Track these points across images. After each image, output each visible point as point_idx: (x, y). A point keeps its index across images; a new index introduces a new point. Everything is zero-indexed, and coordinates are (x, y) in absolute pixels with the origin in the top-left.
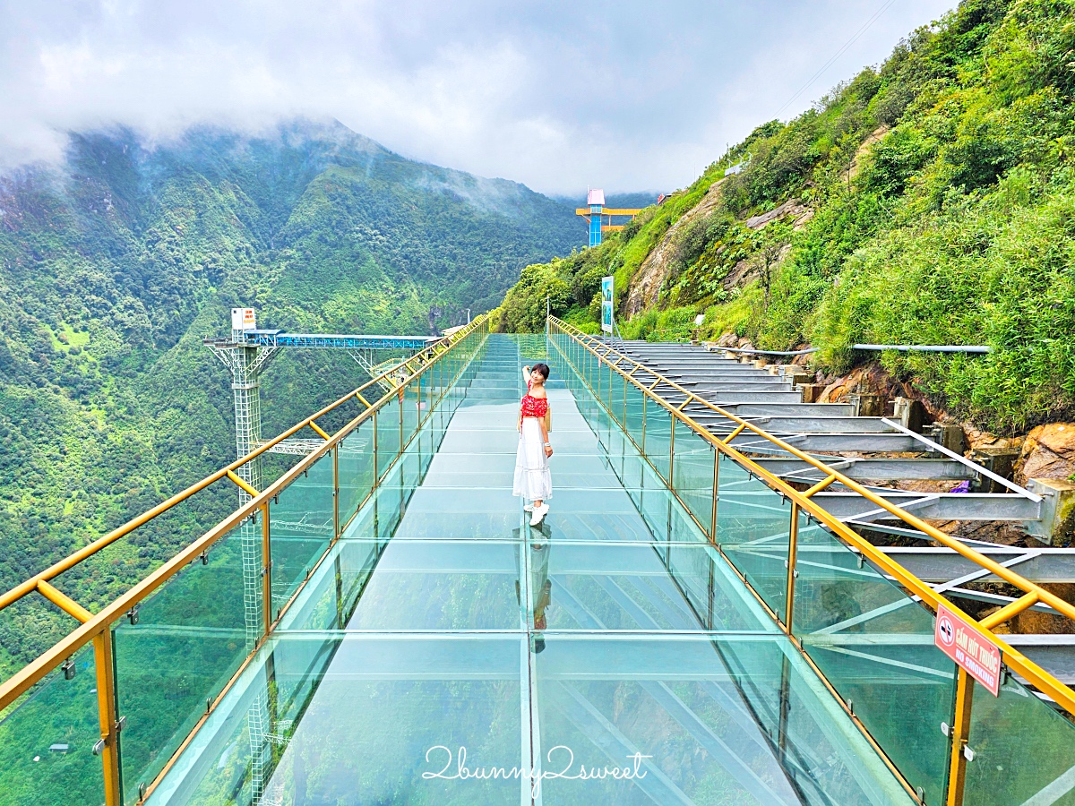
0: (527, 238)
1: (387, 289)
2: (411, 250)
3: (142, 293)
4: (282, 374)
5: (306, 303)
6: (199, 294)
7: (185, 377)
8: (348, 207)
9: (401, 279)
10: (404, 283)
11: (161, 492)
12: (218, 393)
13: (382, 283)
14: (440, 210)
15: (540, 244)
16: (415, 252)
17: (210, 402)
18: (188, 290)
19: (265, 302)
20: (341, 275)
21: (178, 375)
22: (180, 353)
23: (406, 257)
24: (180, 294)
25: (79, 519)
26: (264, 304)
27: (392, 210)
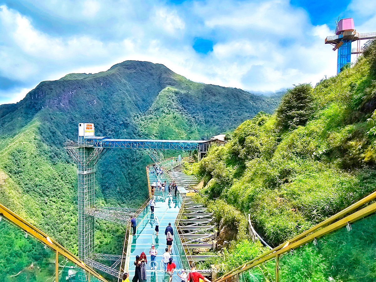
0: (242, 109)
1: (186, 129)
2: (196, 114)
3: (103, 132)
4: (146, 161)
5: (156, 135)
6: (121, 132)
7: (113, 161)
8: (173, 100)
9: (191, 126)
10: (192, 127)
11: (102, 203)
12: (124, 167)
13: (184, 127)
14: (207, 99)
15: (248, 111)
16: (197, 115)
17: (121, 170)
18: (117, 130)
19: (142, 134)
20: (169, 124)
21: (111, 160)
22: (113, 153)
23: (194, 117)
24: (114, 132)
25: (74, 211)
26: (142, 135)
27: (189, 100)
